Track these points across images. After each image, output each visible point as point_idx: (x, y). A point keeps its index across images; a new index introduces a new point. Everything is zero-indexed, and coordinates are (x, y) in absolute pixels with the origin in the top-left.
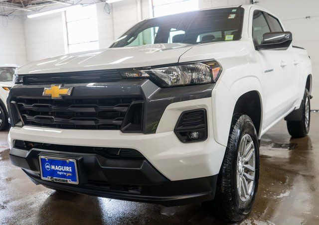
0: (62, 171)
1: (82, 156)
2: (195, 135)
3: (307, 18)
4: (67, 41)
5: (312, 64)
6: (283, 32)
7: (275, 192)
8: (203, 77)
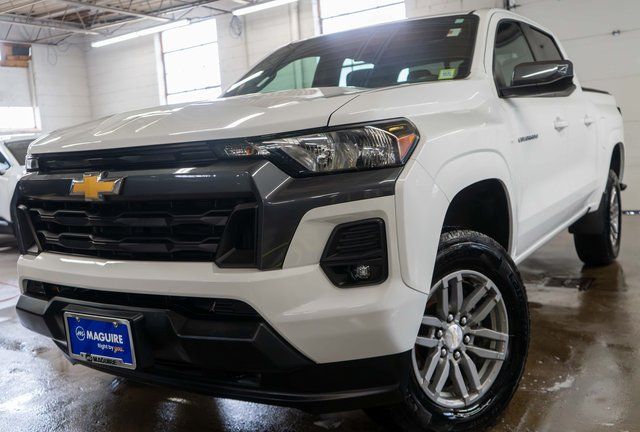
0: (105, 343)
1: (143, 313)
2: (363, 270)
3: (614, 33)
4: (163, 87)
5: (624, 122)
6: (562, 61)
7: (544, 379)
8: (381, 154)
